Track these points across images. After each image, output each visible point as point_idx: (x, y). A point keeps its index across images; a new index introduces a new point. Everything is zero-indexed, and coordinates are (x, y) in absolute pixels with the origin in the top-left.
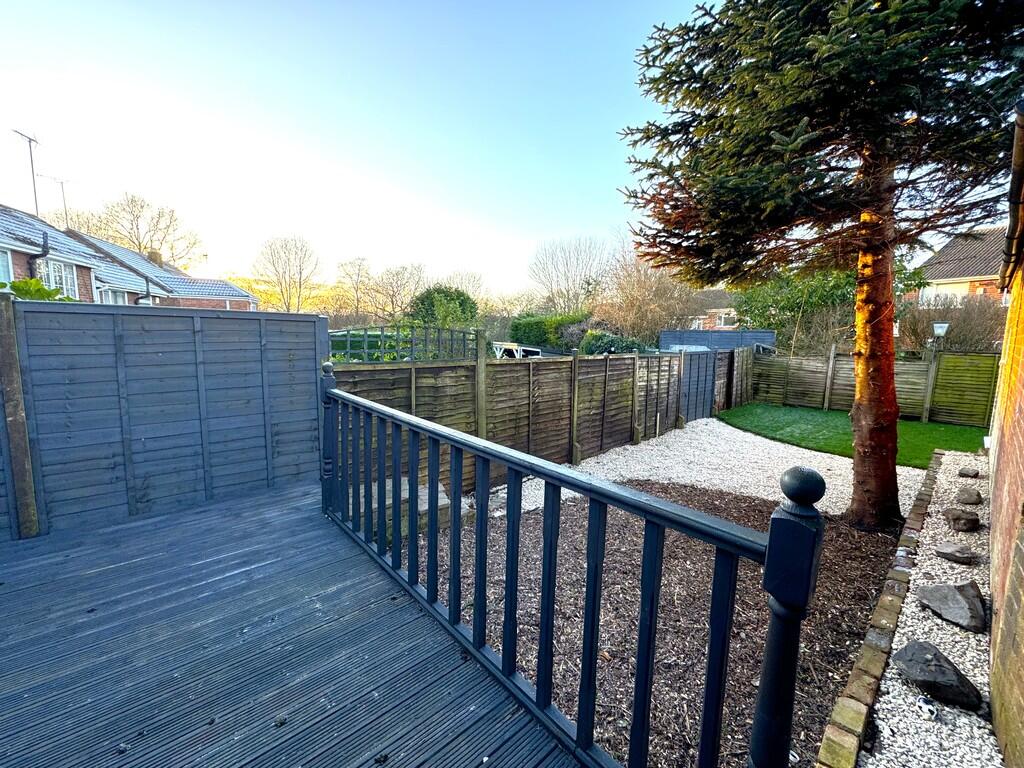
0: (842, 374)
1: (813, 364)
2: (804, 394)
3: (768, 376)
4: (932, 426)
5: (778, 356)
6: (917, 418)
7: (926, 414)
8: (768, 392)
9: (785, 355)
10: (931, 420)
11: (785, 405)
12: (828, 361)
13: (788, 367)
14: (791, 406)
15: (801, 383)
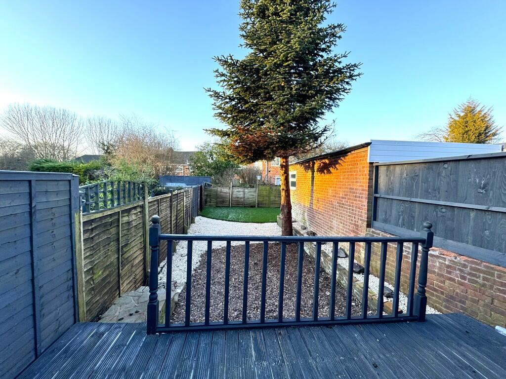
0: (234, 193)
1: (225, 190)
2: (223, 202)
3: (210, 195)
4: (259, 209)
5: (213, 187)
6: (255, 207)
7: (256, 205)
8: (210, 202)
9: (215, 187)
10: (258, 207)
11: (217, 207)
12: (230, 189)
13: (217, 191)
14: (220, 207)
15: (222, 197)
